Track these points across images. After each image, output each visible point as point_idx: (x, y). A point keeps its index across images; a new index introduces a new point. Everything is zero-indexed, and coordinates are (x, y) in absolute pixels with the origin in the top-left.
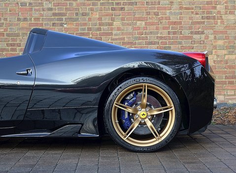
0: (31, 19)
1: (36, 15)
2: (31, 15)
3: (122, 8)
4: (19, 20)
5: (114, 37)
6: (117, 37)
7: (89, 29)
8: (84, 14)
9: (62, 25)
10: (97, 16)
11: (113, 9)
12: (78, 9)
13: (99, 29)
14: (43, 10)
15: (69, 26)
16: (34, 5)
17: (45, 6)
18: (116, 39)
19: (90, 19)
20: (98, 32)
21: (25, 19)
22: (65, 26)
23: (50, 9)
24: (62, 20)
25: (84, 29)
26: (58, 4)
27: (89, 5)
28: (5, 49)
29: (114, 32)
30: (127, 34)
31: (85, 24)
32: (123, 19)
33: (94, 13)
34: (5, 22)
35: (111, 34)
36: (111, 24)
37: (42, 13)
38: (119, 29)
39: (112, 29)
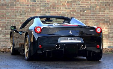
0: (71, 8)
1: (73, 6)
2: (71, 7)
3: (109, 5)
4: (66, 8)
5: (105, 17)
6: (107, 17)
7: (95, 13)
8: (93, 7)
9: (84, 11)
10: (99, 8)
11: (105, 5)
12: (91, 5)
13: (99, 13)
14: (77, 5)
15: (87, 12)
16: (73, 2)
17: (77, 3)
18: (106, 18)
19: (96, 9)
20: (99, 15)
21: (69, 8)
22: (85, 12)
23: (79, 4)
24: (84, 9)
25: (93, 13)
26: (83, 2)
27: (96, 3)
28: (60, 21)
29: (106, 15)
30: (111, 16)
31: (94, 11)
32: (109, 9)
33: (98, 6)
34: (60, 9)
35: (104, 16)
36: (104, 11)
37: (76, 6)
38: (108, 14)
39: (105, 14)
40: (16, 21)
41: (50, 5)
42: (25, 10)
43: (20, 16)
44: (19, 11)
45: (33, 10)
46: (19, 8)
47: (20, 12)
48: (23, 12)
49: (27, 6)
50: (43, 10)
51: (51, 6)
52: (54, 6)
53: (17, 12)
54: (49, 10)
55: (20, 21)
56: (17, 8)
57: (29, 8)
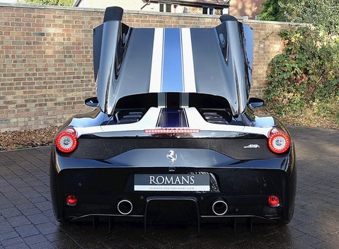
40: (5, 75)
41: (71, 41)
42: (24, 53)
43: (14, 66)
44: (10, 56)
45: (39, 52)
46: (11, 48)
47: (13, 56)
48: (18, 57)
49: (27, 43)
50: (59, 52)
51: (74, 44)
52: (80, 44)
53: (7, 57)
54: (70, 52)
55: (13, 75)
56: (7, 48)
57: (32, 48)
